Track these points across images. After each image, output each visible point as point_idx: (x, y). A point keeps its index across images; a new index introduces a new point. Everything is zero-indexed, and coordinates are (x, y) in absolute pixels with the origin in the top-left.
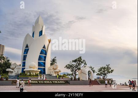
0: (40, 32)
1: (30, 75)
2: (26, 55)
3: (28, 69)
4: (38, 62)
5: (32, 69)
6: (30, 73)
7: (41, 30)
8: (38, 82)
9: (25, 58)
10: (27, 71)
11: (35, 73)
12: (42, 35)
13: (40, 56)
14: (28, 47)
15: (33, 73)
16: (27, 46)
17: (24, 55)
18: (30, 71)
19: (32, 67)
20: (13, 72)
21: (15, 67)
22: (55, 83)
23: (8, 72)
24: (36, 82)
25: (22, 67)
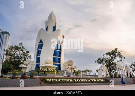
0: (54, 27)
1: (48, 71)
2: (41, 51)
3: (44, 65)
4: (54, 58)
5: (49, 65)
6: (48, 69)
7: (54, 25)
8: (73, 80)
9: (39, 53)
10: (44, 67)
11: (53, 69)
12: (55, 30)
13: (55, 51)
14: (42, 42)
15: (50, 69)
16: (41, 41)
17: (38, 50)
18: (46, 67)
19: (48, 63)
20: (26, 68)
21: (29, 63)
22: (94, 82)
23: (21, 68)
24: (71, 80)
25: (36, 62)
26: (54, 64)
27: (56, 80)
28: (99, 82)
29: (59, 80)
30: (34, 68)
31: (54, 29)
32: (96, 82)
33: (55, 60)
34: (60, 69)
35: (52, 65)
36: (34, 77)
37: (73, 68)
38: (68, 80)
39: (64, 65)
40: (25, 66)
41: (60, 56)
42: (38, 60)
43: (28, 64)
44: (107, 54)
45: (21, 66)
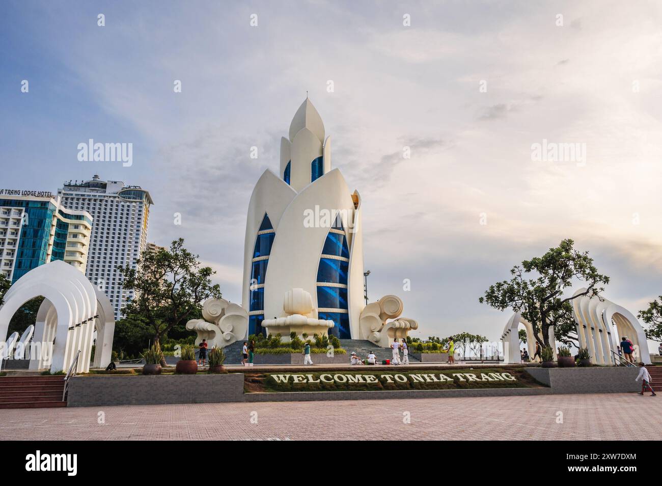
0: (314, 161)
1: (296, 345)
2: (265, 262)
3: (281, 320)
4: (318, 287)
5: (298, 318)
6: (293, 335)
7: (317, 155)
9: (259, 271)
10: (277, 327)
11: (315, 335)
12: (321, 173)
13: (322, 259)
14: (271, 227)
15: (305, 335)
16: (266, 223)
17: (257, 259)
18: (287, 327)
19: (295, 309)
20: (213, 332)
21: (223, 313)
22: (468, 385)
23: (194, 333)
24: (370, 379)
25: (251, 310)
26: (321, 316)
27: (310, 376)
28: (488, 384)
29: (322, 377)
30: (243, 332)
31: (318, 168)
32: (475, 385)
33: (323, 298)
34: (346, 334)
35: (313, 319)
36: (226, 367)
37: (404, 330)
38: (358, 376)
39: (365, 318)
40: (209, 326)
41: (344, 279)
42: (257, 300)
43: (219, 317)
44: (528, 266)
45: (192, 324)
